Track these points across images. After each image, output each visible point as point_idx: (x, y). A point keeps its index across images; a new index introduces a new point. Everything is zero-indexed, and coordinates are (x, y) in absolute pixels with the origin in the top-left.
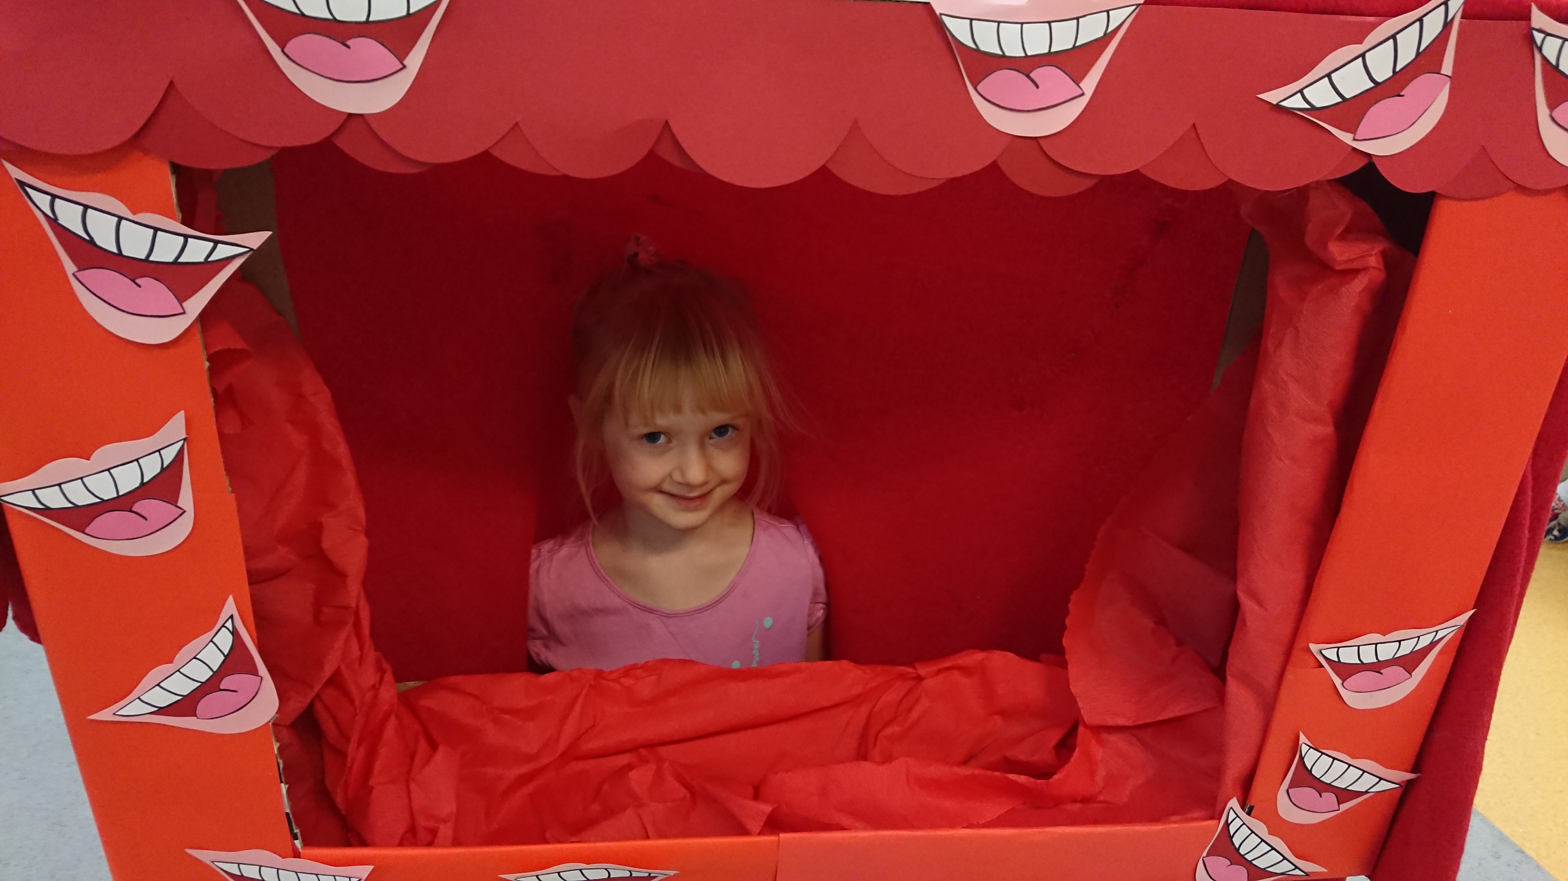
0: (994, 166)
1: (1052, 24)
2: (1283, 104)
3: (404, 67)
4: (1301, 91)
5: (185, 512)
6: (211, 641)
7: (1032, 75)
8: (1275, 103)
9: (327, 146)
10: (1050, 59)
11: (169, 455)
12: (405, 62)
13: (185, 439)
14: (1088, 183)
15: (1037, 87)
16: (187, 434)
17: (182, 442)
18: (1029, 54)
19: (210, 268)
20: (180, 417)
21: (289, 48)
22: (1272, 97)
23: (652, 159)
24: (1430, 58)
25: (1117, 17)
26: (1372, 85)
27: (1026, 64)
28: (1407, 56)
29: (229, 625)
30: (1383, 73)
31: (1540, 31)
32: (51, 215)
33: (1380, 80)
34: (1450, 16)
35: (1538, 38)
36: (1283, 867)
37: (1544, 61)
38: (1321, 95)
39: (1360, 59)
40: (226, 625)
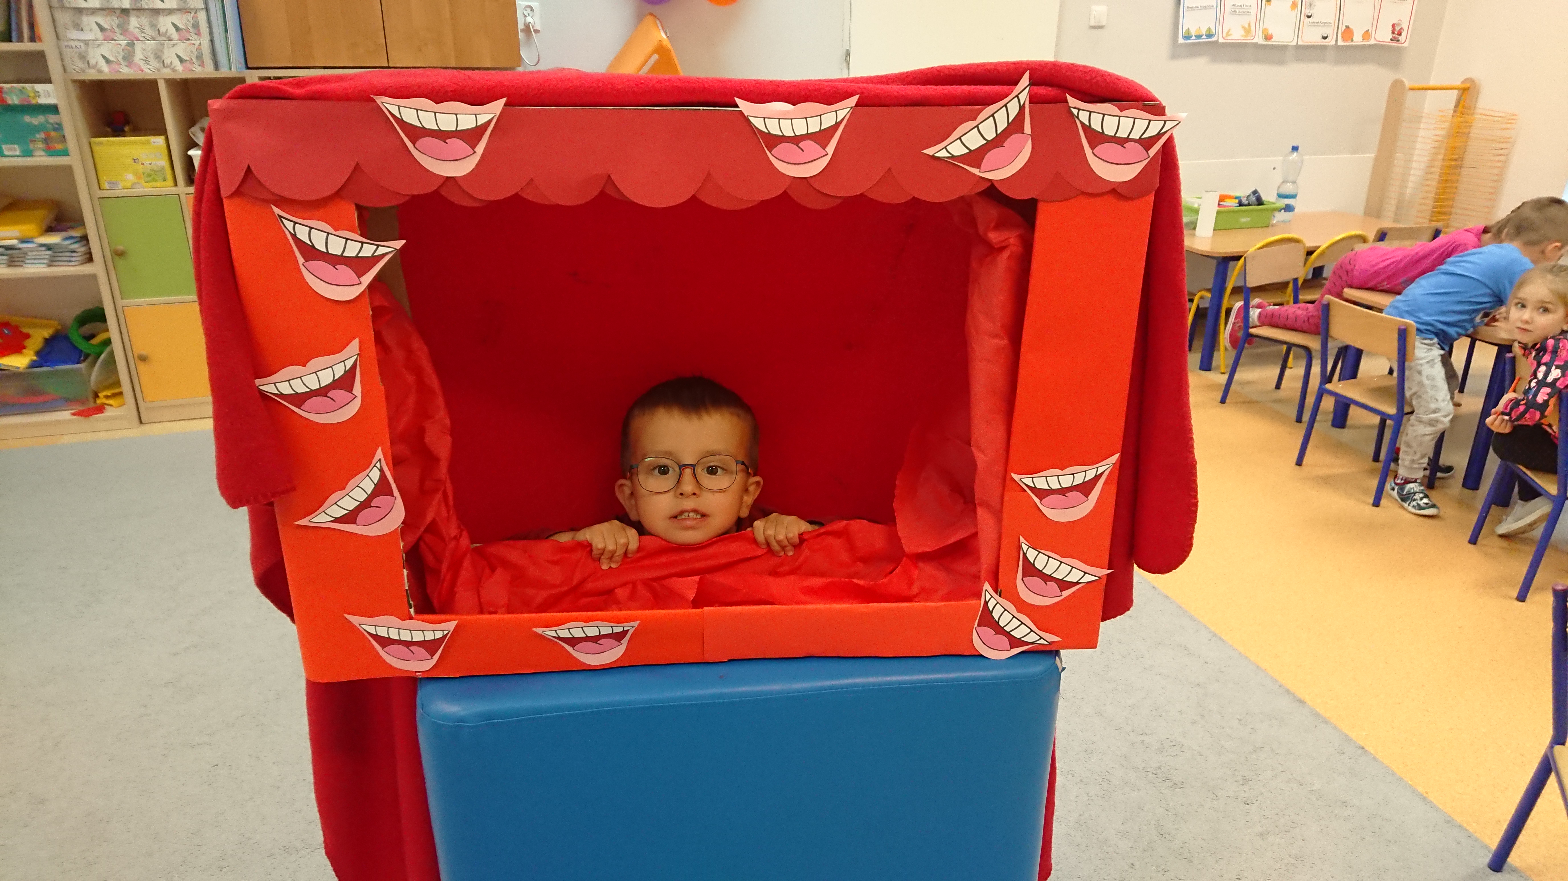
0: (785, 192)
1: (807, 119)
2: (936, 155)
3: (475, 152)
4: (945, 148)
5: (356, 397)
6: (368, 475)
7: (800, 145)
8: (931, 154)
9: (435, 193)
10: (808, 136)
11: (349, 364)
12: (476, 150)
13: (358, 354)
14: (838, 201)
15: (803, 151)
16: (360, 351)
17: (356, 356)
18: (797, 134)
19: (375, 259)
20: (356, 342)
21: (417, 144)
22: (930, 151)
23: (602, 193)
24: (1015, 126)
25: (841, 114)
26: (985, 142)
27: (796, 140)
28: (1003, 125)
29: (378, 465)
30: (991, 136)
31: (1075, 108)
32: (293, 232)
33: (989, 139)
34: (1022, 103)
35: (1075, 112)
36: (1032, 638)
37: (1082, 124)
38: (957, 149)
39: (976, 128)
40: (376, 465)
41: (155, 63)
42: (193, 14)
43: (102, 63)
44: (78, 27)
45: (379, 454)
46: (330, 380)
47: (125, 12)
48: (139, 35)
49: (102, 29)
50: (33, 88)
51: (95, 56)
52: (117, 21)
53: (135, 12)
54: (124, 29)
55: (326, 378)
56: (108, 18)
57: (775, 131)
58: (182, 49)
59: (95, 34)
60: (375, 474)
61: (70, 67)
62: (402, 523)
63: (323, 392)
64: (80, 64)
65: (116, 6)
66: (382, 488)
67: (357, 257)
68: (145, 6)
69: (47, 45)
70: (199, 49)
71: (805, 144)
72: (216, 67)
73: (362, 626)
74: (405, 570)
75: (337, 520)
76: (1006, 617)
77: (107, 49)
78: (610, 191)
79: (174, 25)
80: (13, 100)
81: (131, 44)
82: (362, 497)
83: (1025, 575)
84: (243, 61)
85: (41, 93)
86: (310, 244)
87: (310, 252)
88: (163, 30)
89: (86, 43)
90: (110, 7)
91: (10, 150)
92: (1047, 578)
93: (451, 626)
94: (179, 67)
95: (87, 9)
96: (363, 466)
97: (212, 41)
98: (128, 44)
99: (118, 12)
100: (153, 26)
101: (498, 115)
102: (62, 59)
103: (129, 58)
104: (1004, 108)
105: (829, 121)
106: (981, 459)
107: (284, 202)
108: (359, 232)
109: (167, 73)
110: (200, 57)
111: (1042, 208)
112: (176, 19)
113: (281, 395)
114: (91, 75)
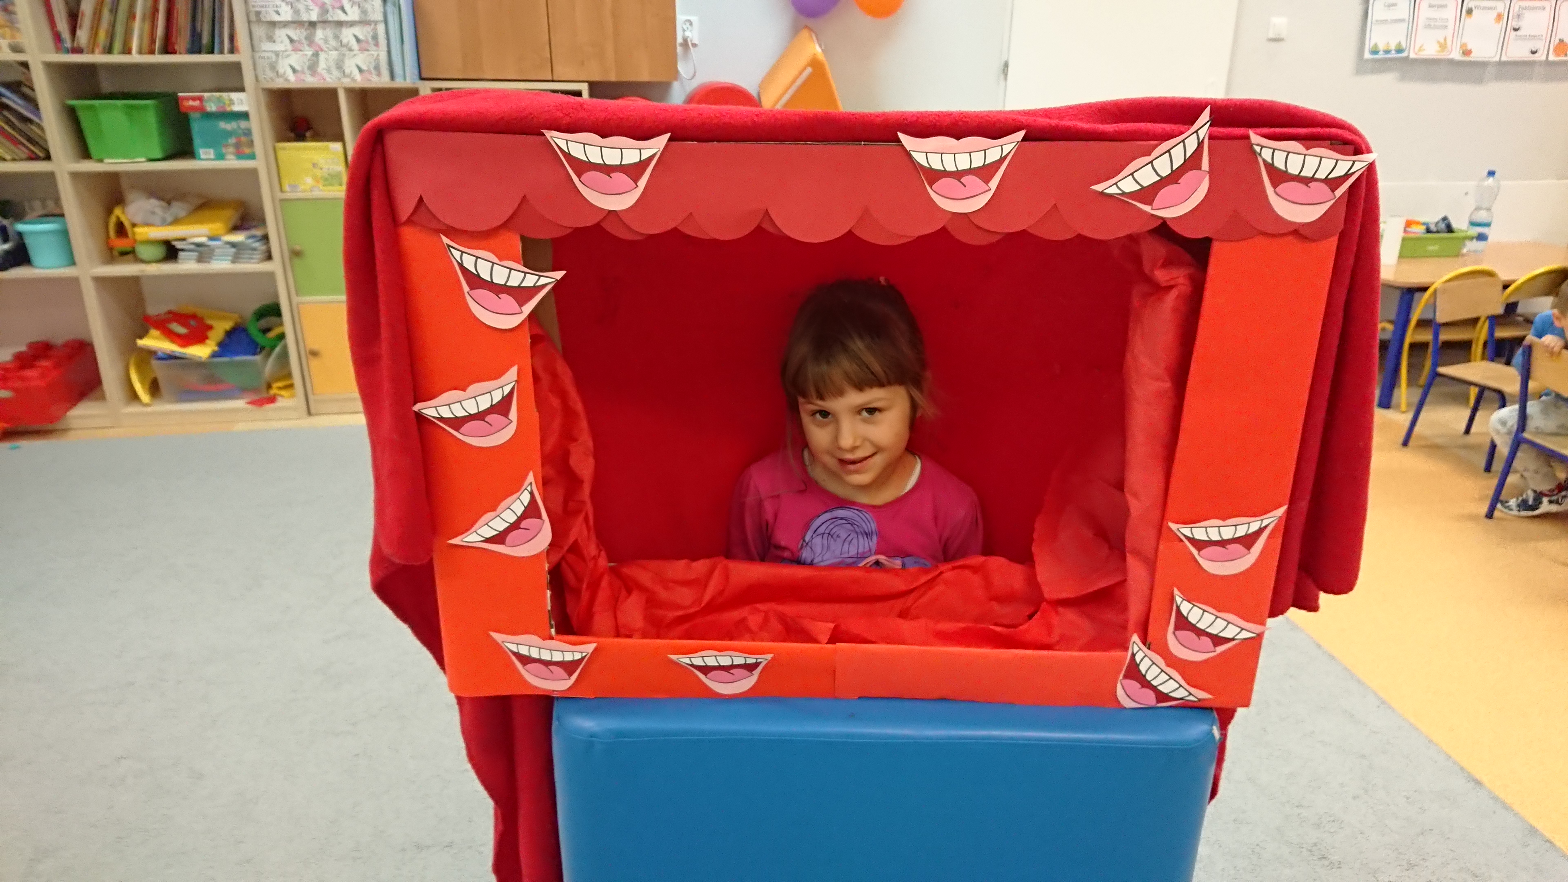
0: (944, 228)
1: (971, 154)
2: (1105, 191)
3: (637, 186)
4: (1116, 184)
5: (512, 422)
6: (518, 498)
7: (962, 180)
8: (1100, 191)
9: (598, 226)
10: (970, 171)
11: (507, 389)
12: (638, 184)
13: (515, 381)
14: (997, 238)
15: (965, 186)
16: (517, 378)
17: (514, 383)
18: (959, 169)
19: (536, 289)
20: (515, 368)
21: (583, 178)
22: (1098, 188)
23: (759, 229)
24: (1192, 162)
25: (1007, 149)
26: (1159, 178)
27: (958, 175)
28: (1178, 162)
29: (529, 488)
30: (1165, 172)
31: (1258, 145)
32: (460, 262)
33: (1164, 175)
34: (1201, 139)
35: (1258, 149)
36: (1180, 693)
37: (1264, 161)
38: (1128, 186)
39: (1150, 165)
40: (527, 489)
41: (336, 73)
42: (373, 26)
43: (289, 72)
44: (271, 39)
45: (530, 478)
46: (488, 405)
47: (312, 24)
48: (324, 47)
49: (292, 41)
50: (229, 96)
51: (284, 67)
52: (305, 34)
53: (321, 25)
54: (310, 40)
55: (485, 403)
56: (298, 31)
57: (936, 165)
58: (361, 59)
59: (286, 46)
60: (526, 498)
61: (261, 77)
62: (549, 545)
63: (480, 416)
64: (270, 74)
65: (305, 19)
66: (531, 511)
67: (519, 286)
68: (330, 19)
69: (243, 57)
70: (377, 59)
71: (966, 179)
72: (392, 77)
73: (505, 643)
74: (548, 591)
75: (488, 540)
76: (1155, 670)
77: (295, 60)
78: (767, 226)
79: (355, 36)
80: (212, 107)
81: (316, 55)
82: (512, 519)
83: (1177, 628)
84: (416, 72)
85: (236, 101)
86: (476, 273)
87: (475, 281)
88: (345, 41)
89: (277, 54)
90: (300, 20)
91: (206, 153)
92: (1200, 633)
93: (590, 648)
94: (358, 77)
95: (280, 22)
96: (515, 488)
97: (389, 53)
98: (313, 55)
99: (306, 24)
100: (337, 37)
101: (661, 150)
102: (255, 69)
103: (313, 68)
104: (1182, 144)
105: (993, 155)
106: (1136, 507)
107: (452, 232)
108: (522, 262)
109: (347, 82)
110: (377, 68)
111: (1216, 246)
112: (357, 31)
113: (441, 419)
114: (280, 84)
